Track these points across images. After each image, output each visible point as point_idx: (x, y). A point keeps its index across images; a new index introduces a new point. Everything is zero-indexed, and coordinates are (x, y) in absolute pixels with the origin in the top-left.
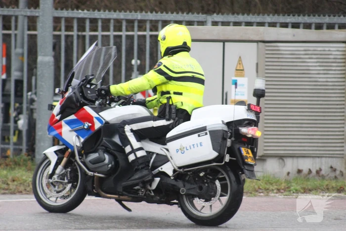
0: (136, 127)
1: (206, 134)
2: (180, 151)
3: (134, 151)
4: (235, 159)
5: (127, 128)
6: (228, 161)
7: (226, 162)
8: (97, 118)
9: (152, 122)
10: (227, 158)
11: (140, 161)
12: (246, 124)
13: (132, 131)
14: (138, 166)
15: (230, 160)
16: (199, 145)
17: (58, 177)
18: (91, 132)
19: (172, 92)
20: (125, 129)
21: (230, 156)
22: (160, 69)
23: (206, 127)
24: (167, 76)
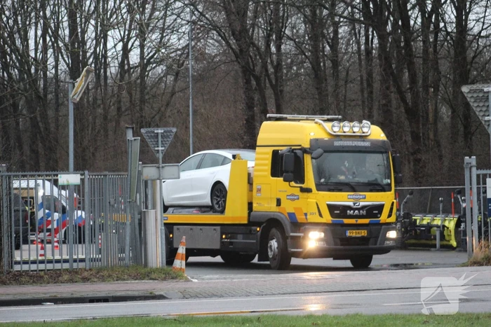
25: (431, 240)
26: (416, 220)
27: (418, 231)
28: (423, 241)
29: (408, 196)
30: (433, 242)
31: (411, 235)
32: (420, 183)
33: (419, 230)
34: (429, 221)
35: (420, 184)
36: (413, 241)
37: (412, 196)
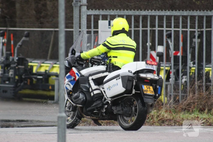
0: (94, 77)
1: (120, 78)
2: (108, 89)
3: (93, 91)
4: (139, 92)
5: (90, 78)
6: (134, 93)
7: (133, 94)
8: (77, 74)
9: (102, 74)
10: (134, 92)
11: (95, 96)
12: (146, 72)
13: (92, 79)
14: (94, 99)
15: (135, 93)
16: (116, 85)
17: (68, 108)
18: (75, 81)
19: (112, 57)
20: (89, 79)
21: (135, 90)
22: (105, 43)
23: (119, 74)
24: (108, 47)
25: (49, 90)
26: (32, 67)
27: (34, 80)
28: (40, 92)
29: (24, 38)
30: (51, 93)
31: (25, 84)
32: (41, 23)
33: (36, 78)
34: (47, 69)
35: (42, 25)
36: (28, 91)
37: (27, 39)
